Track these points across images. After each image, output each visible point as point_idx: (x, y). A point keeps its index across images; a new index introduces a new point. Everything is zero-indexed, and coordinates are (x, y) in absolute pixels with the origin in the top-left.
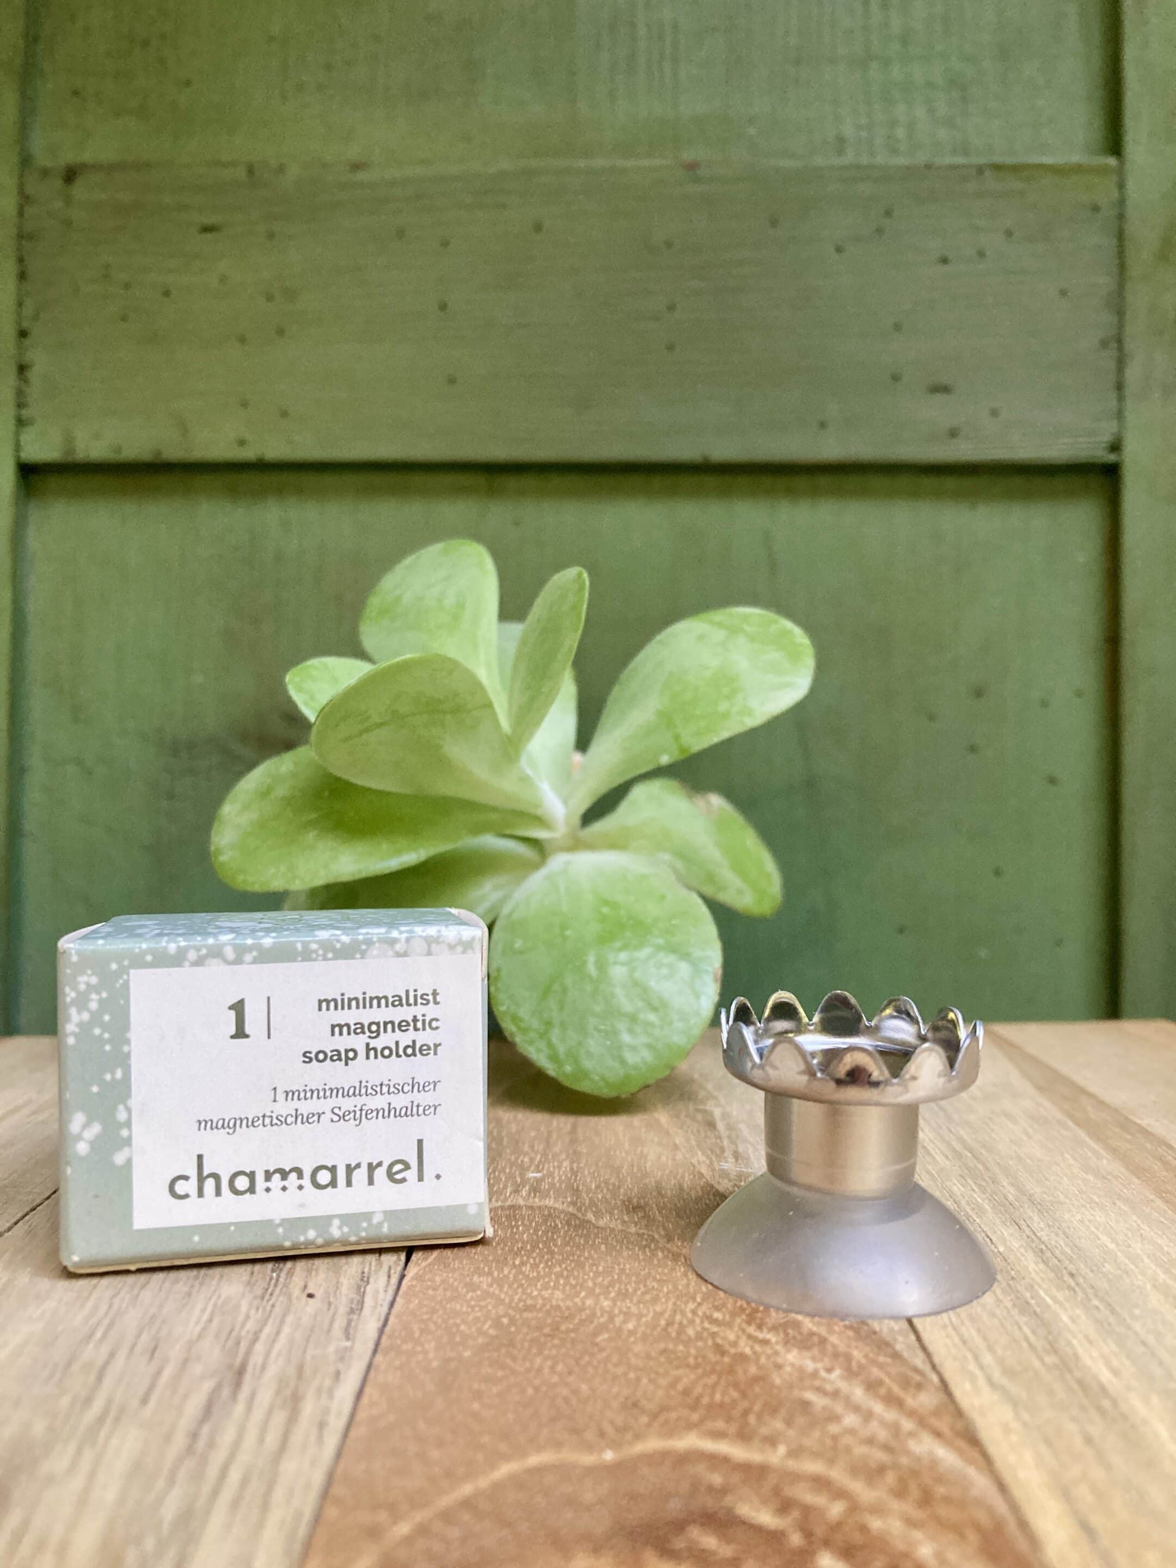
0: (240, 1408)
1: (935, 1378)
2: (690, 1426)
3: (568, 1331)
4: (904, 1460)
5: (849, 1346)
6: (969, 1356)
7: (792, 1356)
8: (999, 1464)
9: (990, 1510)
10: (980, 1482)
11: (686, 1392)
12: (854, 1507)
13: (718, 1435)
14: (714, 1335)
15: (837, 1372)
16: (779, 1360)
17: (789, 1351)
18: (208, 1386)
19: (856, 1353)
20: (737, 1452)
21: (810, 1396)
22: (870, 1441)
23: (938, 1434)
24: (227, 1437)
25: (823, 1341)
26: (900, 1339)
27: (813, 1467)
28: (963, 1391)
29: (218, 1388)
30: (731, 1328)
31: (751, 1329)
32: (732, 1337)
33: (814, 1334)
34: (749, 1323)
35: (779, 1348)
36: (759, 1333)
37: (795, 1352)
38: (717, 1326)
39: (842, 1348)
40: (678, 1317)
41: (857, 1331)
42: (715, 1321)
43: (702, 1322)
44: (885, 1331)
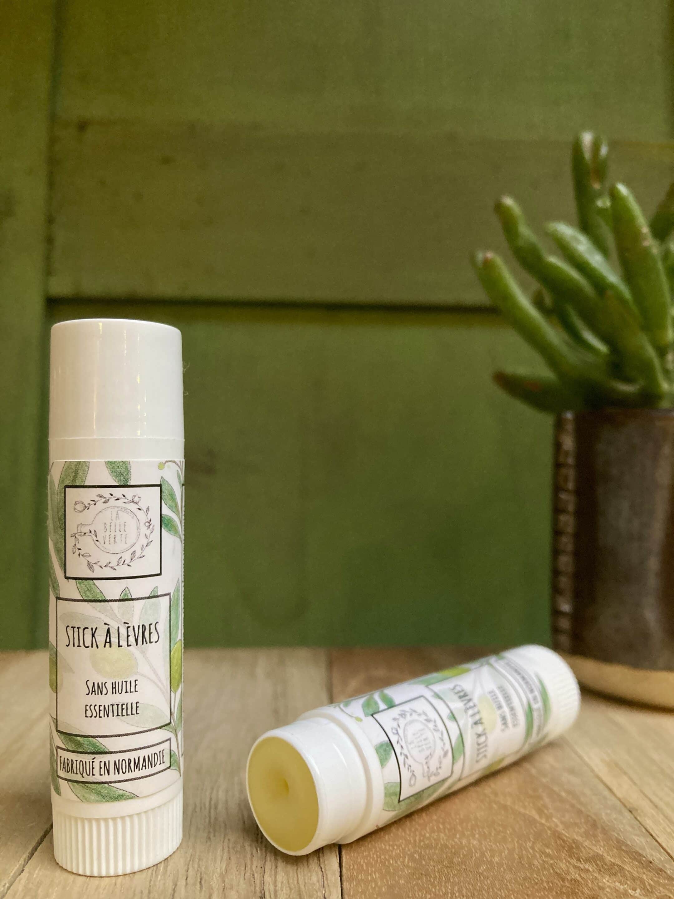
3: (459, 864)
5: (639, 873)
7: (606, 880)
14: (552, 866)
16: (600, 884)
17: (603, 877)
19: (645, 878)
25: (621, 869)
30: (561, 860)
31: (574, 861)
32: (563, 866)
33: (613, 864)
34: (570, 856)
35: (596, 875)
36: (579, 865)
37: (607, 878)
38: (552, 859)
39: (635, 874)
40: (524, 852)
41: (640, 862)
42: (548, 855)
43: (541, 857)
44: (656, 861)
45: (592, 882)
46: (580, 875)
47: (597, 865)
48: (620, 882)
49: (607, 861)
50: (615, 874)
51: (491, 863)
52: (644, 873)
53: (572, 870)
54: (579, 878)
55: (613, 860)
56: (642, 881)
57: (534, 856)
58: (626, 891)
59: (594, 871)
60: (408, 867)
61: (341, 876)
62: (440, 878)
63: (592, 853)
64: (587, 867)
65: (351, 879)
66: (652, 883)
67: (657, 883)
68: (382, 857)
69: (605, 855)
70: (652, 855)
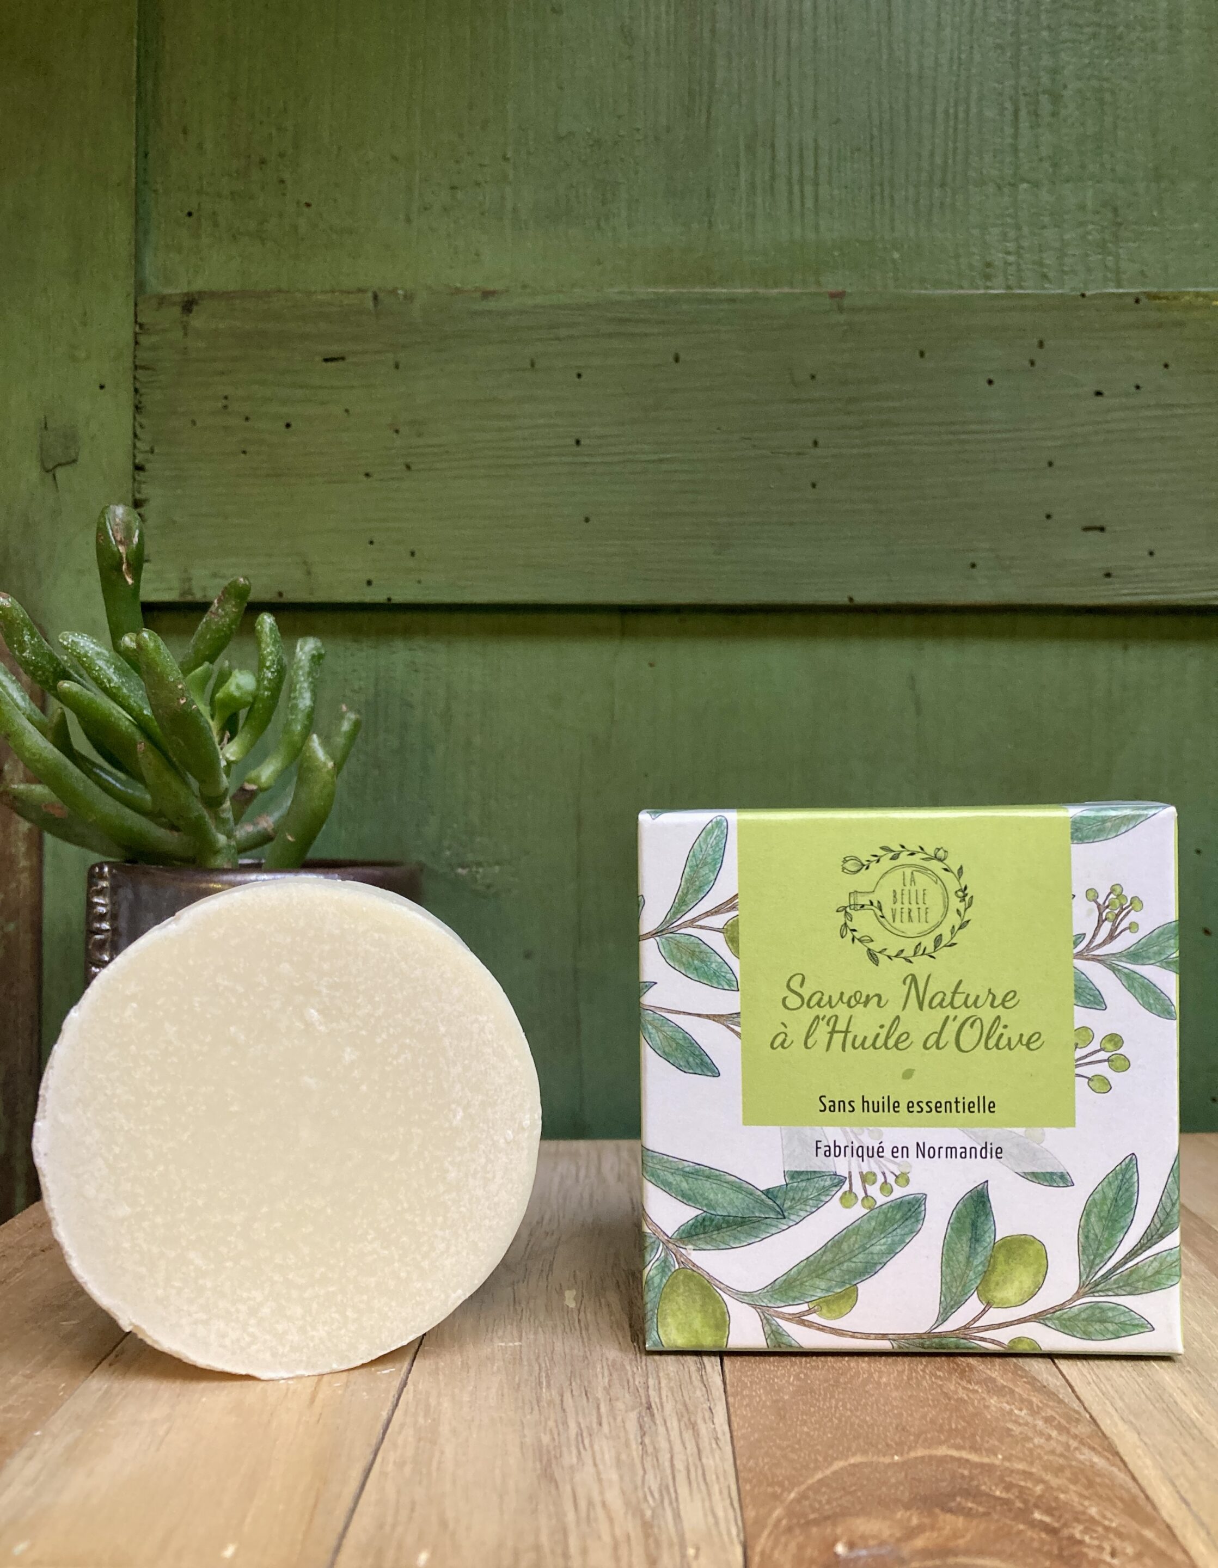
0: (661, 1429)
1: (1088, 1416)
2: (941, 1443)
3: (845, 1383)
4: (1074, 1463)
5: (1029, 1395)
6: (1107, 1402)
7: (993, 1401)
8: (1131, 1466)
9: (1128, 1491)
10: (1122, 1477)
11: (933, 1422)
12: (1049, 1488)
13: (959, 1448)
14: (941, 1387)
15: (1024, 1412)
16: (986, 1404)
17: (991, 1398)
18: (633, 1415)
19: (1034, 1399)
20: (974, 1458)
21: (1010, 1426)
22: (1053, 1452)
23: (1093, 1449)
24: (663, 1444)
25: (1012, 1392)
26: (1062, 1391)
27: (1021, 1466)
28: (1105, 1424)
29: (640, 1417)
30: (951, 1382)
31: (964, 1383)
32: (952, 1388)
33: (1005, 1387)
34: (961, 1379)
35: (984, 1395)
36: (969, 1386)
37: (995, 1398)
38: (941, 1380)
39: (1025, 1396)
40: (914, 1374)
41: (1032, 1385)
42: (939, 1377)
43: (931, 1378)
44: (1051, 1386)
45: (979, 1402)
46: (967, 1395)
47: (987, 1386)
48: (1008, 1403)
49: (999, 1384)
50: (1004, 1396)
51: (879, 1383)
52: (1035, 1396)
53: (960, 1390)
54: (966, 1398)
55: (1005, 1384)
56: (1031, 1403)
57: (924, 1378)
58: (1012, 1410)
59: (982, 1392)
60: (792, 1384)
61: (725, 1392)
62: (825, 1394)
63: (985, 1376)
64: (976, 1388)
65: (735, 1395)
66: (1040, 1405)
67: (1047, 1405)
68: (767, 1376)
69: (998, 1378)
70: (1047, 1380)
